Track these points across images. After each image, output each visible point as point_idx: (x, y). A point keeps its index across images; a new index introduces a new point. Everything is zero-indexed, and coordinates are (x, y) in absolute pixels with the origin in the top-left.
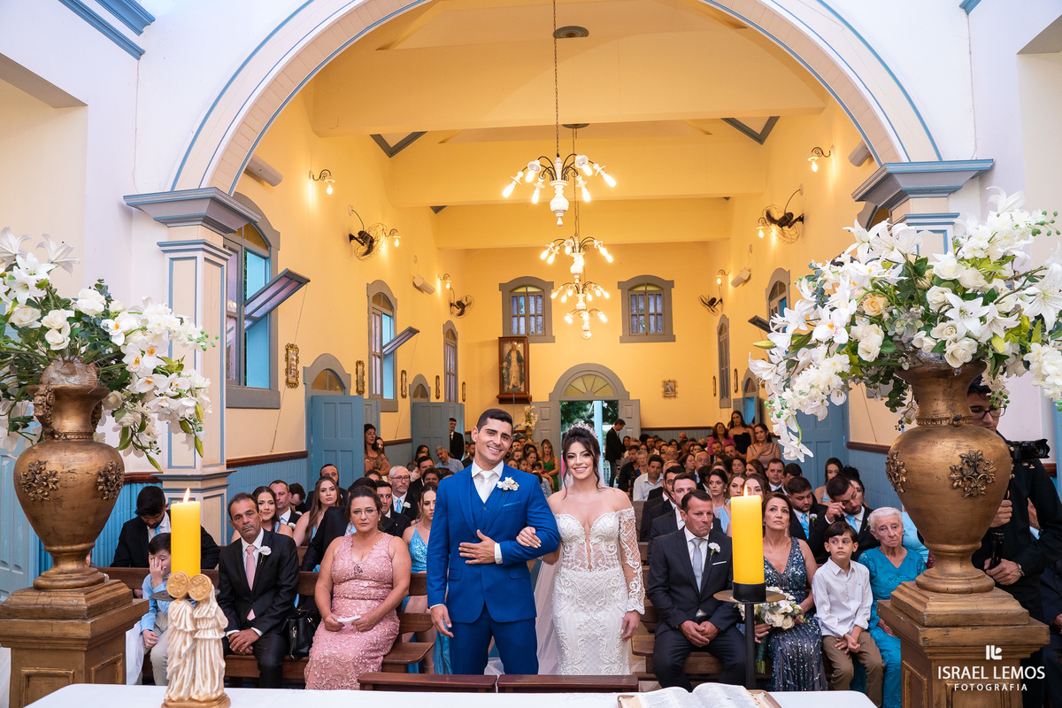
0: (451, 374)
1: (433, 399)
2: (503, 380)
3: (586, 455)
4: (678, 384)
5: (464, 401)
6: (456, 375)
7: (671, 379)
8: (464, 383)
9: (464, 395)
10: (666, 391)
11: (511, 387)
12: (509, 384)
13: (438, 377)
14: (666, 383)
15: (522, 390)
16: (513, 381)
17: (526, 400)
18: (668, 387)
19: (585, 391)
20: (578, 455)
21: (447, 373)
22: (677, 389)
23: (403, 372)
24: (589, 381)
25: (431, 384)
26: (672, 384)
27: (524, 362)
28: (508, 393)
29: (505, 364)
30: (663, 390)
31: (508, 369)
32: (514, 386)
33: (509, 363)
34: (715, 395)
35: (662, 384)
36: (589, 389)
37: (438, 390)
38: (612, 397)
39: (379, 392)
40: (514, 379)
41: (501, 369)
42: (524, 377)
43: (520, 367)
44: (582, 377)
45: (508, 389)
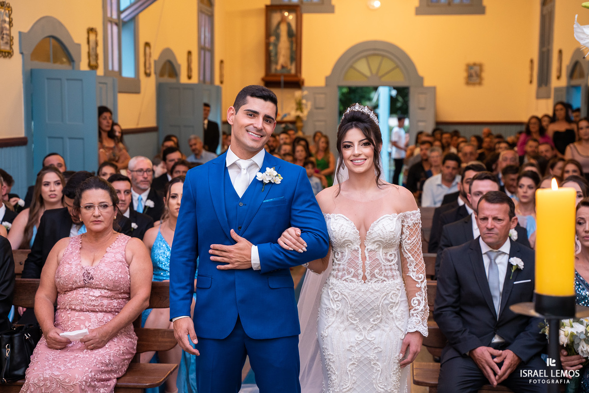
0: (207, 50)
1: (184, 79)
2: (269, 59)
3: (366, 144)
4: (486, 68)
5: (222, 82)
6: (211, 51)
7: (477, 61)
8: (222, 62)
9: (221, 76)
10: (470, 76)
11: (279, 67)
12: (277, 63)
13: (189, 53)
14: (469, 67)
15: (293, 71)
16: (282, 60)
17: (296, 83)
18: (472, 71)
19: (368, 73)
20: (356, 144)
21: (202, 48)
22: (484, 75)
23: (147, 44)
24: (375, 62)
25: (181, 60)
26: (477, 68)
27: (295, 37)
28: (275, 75)
29: (273, 39)
30: (465, 74)
31: (276, 45)
32: (283, 67)
33: (278, 37)
34: (531, 82)
35: (462, 67)
36: (374, 72)
37: (189, 69)
38: (402, 82)
39: (116, 68)
40: (283, 58)
41: (268, 45)
42: (296, 56)
43: (291, 42)
44: (367, 57)
45: (276, 69)
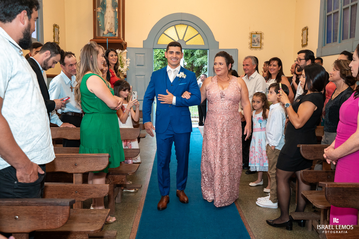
2: (97, 26)
4: (264, 36)
7: (259, 31)
8: (55, 26)
10: (253, 42)
11: (105, 32)
12: (104, 30)
14: (252, 35)
16: (107, 27)
18: (255, 38)
19: (176, 39)
22: (263, 41)
24: (182, 29)
26: (258, 36)
27: (119, 8)
29: (99, 9)
30: (250, 41)
31: (103, 15)
33: (104, 8)
35: (249, 35)
36: (181, 37)
38: (202, 46)
40: (109, 25)
43: (115, 12)
44: (175, 26)
45: (103, 34)
